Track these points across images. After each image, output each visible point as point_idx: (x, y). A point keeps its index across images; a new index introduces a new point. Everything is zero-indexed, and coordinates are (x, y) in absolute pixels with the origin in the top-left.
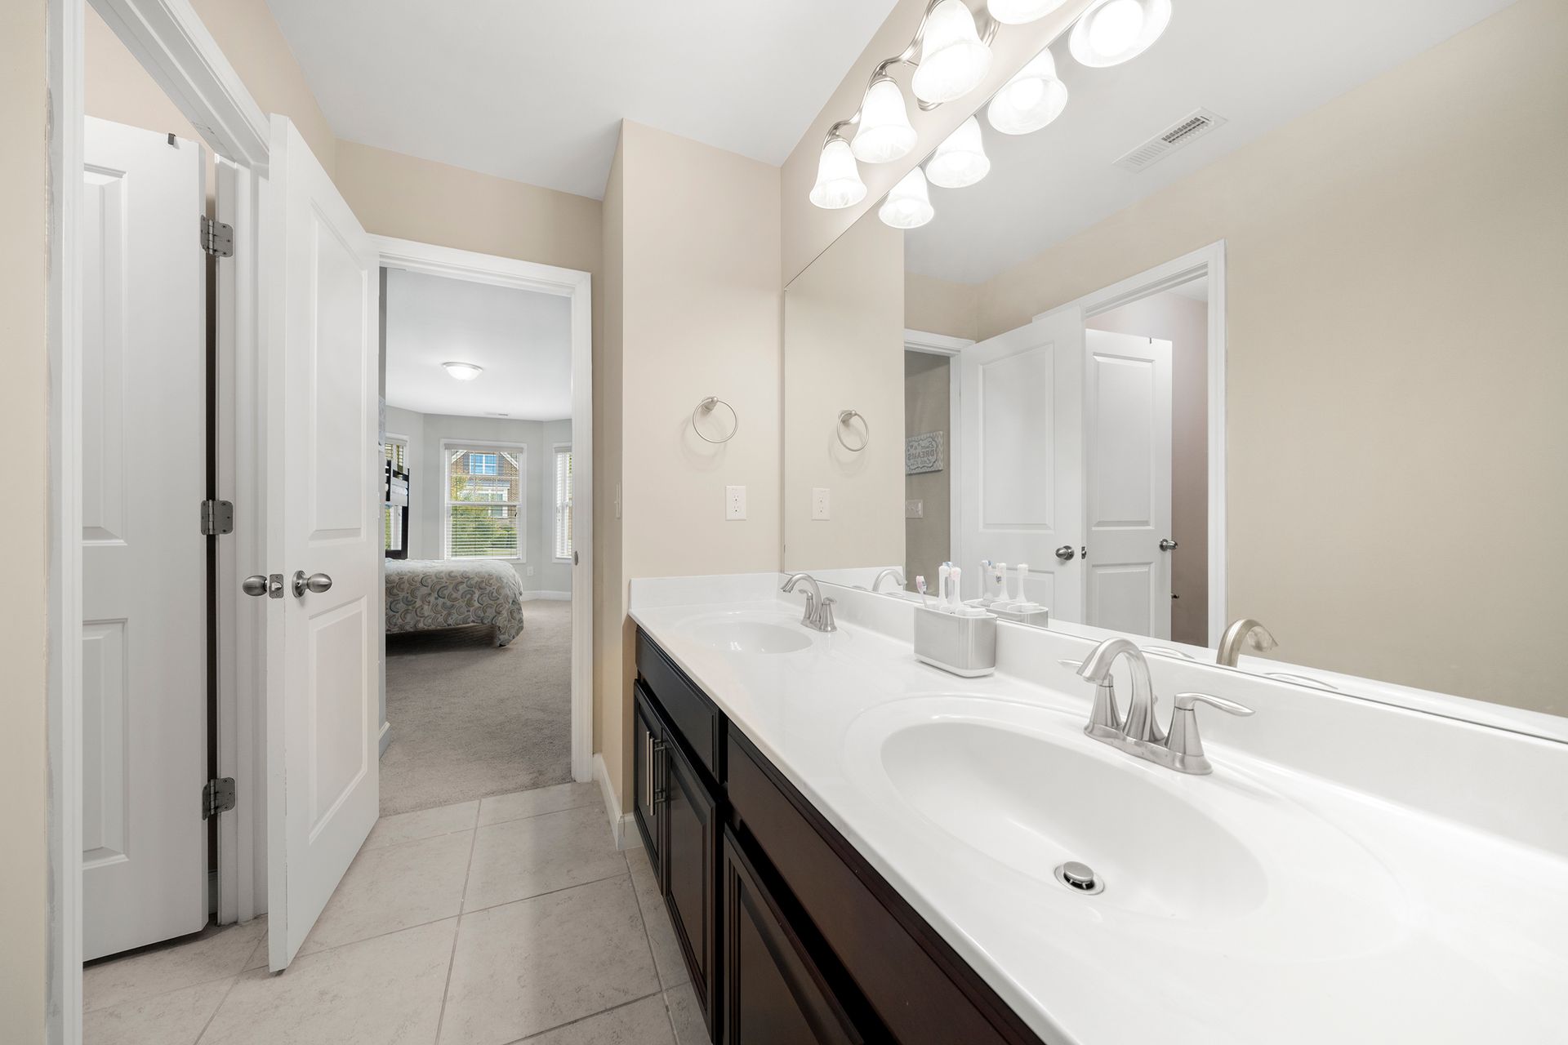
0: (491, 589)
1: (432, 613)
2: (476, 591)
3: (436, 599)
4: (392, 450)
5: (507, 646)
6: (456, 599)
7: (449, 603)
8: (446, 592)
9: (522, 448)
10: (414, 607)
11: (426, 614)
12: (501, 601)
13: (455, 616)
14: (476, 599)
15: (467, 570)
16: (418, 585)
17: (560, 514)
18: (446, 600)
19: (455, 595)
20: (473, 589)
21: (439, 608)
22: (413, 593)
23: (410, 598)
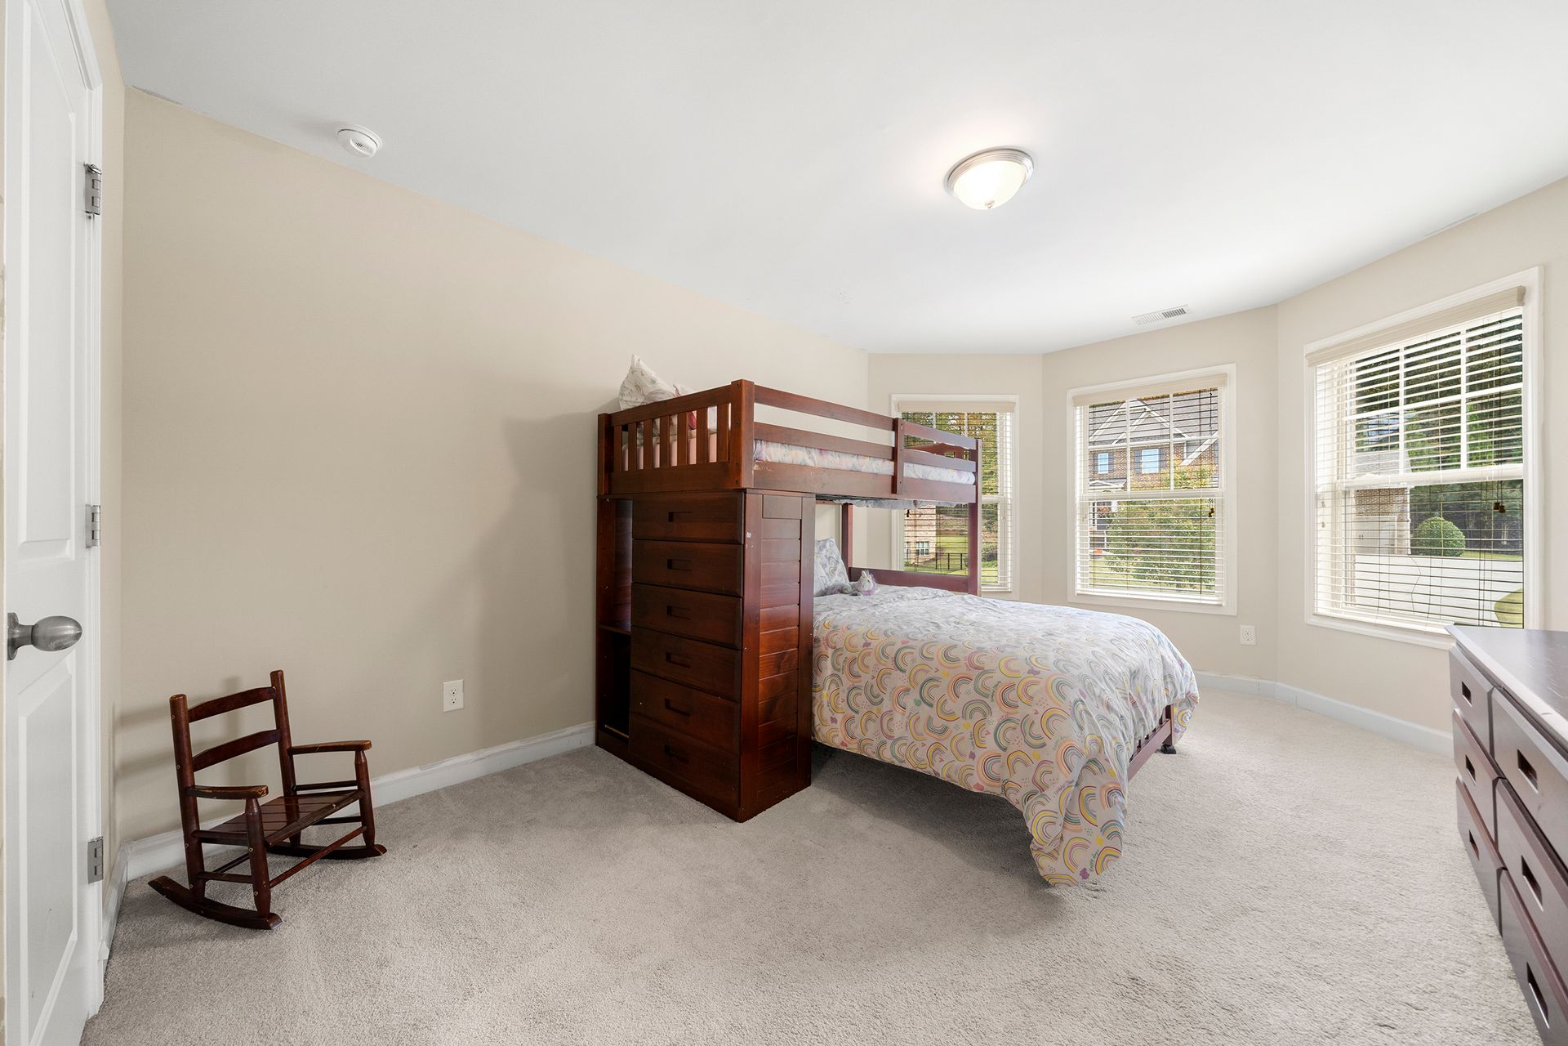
0: (1030, 711)
1: (908, 734)
2: (995, 708)
3: (918, 704)
4: (960, 425)
5: (1054, 892)
6: (949, 716)
7: (938, 723)
8: (936, 694)
9: (1225, 375)
10: (879, 711)
11: (897, 733)
12: (1050, 754)
13: (948, 756)
14: (991, 728)
15: (987, 645)
16: (890, 663)
17: (1328, 511)
18: (932, 712)
19: (949, 707)
20: (988, 701)
21: (921, 727)
22: (881, 676)
23: (876, 690)
